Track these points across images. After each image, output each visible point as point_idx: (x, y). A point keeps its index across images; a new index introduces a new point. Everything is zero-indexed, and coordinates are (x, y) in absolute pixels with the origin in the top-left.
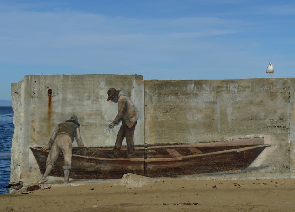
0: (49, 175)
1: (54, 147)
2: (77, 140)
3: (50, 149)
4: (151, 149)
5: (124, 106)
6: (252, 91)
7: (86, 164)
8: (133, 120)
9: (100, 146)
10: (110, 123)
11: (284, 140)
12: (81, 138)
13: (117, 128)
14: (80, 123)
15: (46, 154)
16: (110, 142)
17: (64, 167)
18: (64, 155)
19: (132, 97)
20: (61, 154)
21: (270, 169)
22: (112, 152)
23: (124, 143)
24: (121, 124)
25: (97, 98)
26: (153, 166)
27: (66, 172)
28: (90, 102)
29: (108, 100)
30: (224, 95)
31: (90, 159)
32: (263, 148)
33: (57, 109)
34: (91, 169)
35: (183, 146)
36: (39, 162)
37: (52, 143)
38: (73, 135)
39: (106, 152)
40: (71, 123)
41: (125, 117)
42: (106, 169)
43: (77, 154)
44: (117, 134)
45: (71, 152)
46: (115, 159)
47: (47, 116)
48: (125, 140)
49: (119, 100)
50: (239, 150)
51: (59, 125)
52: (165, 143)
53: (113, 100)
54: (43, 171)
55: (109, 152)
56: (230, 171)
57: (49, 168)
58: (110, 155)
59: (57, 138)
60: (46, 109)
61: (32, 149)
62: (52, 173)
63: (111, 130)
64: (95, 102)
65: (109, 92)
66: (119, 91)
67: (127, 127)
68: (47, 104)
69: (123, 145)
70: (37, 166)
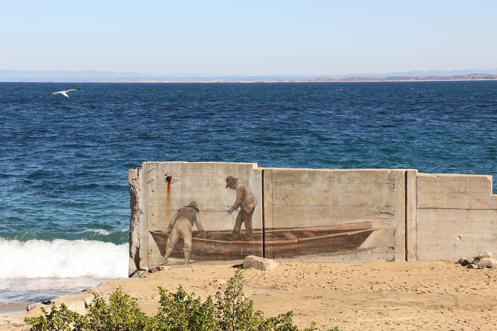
0: (169, 257)
1: (174, 231)
2: (197, 225)
3: (169, 233)
4: (269, 233)
5: (241, 193)
6: (361, 181)
7: (206, 246)
8: (251, 206)
9: (219, 230)
10: (228, 209)
11: (389, 225)
12: (200, 222)
13: (236, 214)
14: (199, 209)
16: (229, 224)
17: (184, 250)
18: (184, 238)
19: (249, 185)
20: (181, 237)
21: (376, 250)
22: (231, 236)
23: (243, 227)
24: (239, 209)
25: (216, 185)
26: (270, 248)
27: (186, 254)
28: (209, 189)
29: (227, 187)
30: (336, 185)
31: (210, 242)
32: (372, 231)
33: (176, 195)
34: (212, 252)
35: (299, 229)
36: (159, 245)
37: (171, 227)
38: (193, 220)
39: (225, 236)
40: (191, 209)
41: (243, 204)
42: (225, 251)
43: (197, 237)
44: (235, 219)
45: (191, 236)
46: (234, 242)
47: (165, 201)
48: (243, 224)
49: (237, 188)
50: (349, 234)
51: (179, 210)
52: (282, 227)
53: (231, 187)
54: (163, 253)
55: (228, 235)
56: (342, 252)
57: (169, 250)
58: (229, 238)
59: (177, 223)
60: (165, 195)
61: (151, 233)
62: (172, 255)
63: (230, 215)
64: (213, 189)
65: (227, 180)
66: (237, 179)
67: (246, 212)
68: (166, 190)
69: (241, 229)
70: (157, 248)
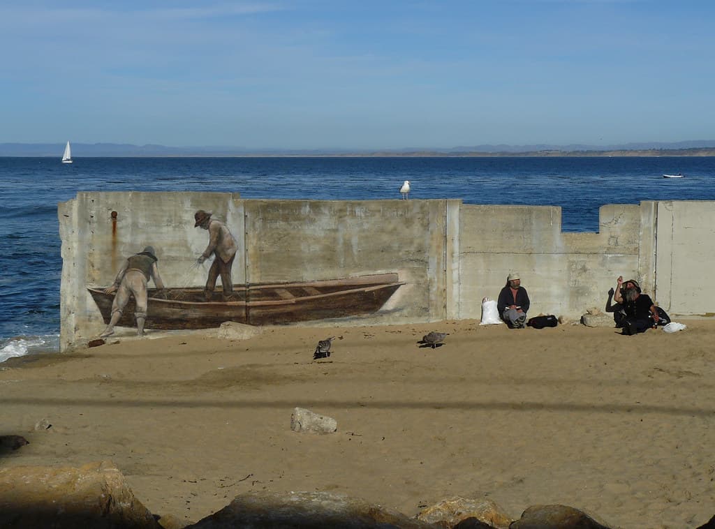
0: (116, 325)
1: (123, 289)
2: (154, 279)
3: (116, 291)
4: (254, 290)
5: (217, 234)
6: (383, 216)
7: (167, 310)
8: (230, 252)
9: (185, 287)
11: (422, 277)
12: (159, 276)
13: (208, 263)
14: (157, 257)
15: (111, 297)
16: (199, 279)
17: (137, 314)
18: (137, 299)
19: (228, 223)
20: (132, 297)
21: (405, 312)
22: (202, 295)
23: (219, 282)
24: (213, 257)
25: (180, 223)
26: (258, 311)
27: (140, 321)
29: (196, 226)
30: (349, 220)
31: (173, 304)
32: (397, 287)
33: (126, 237)
34: (175, 317)
35: (296, 285)
36: (101, 308)
37: (118, 283)
38: (149, 273)
39: (194, 295)
40: (145, 256)
41: (219, 248)
42: (194, 316)
43: (155, 297)
44: (208, 270)
45: (146, 294)
46: (206, 303)
47: (110, 247)
48: (219, 277)
49: (211, 227)
50: (367, 290)
51: (129, 259)
52: (273, 282)
53: (202, 226)
54: (107, 319)
55: (198, 294)
56: (356, 316)
57: (115, 315)
58: (200, 298)
59: (126, 277)
60: (110, 237)
61: (90, 291)
62: (120, 323)
63: (201, 265)
64: (177, 229)
65: (197, 216)
66: (210, 215)
67: (223, 261)
68: (111, 231)
69: (216, 285)
70: (99, 313)
